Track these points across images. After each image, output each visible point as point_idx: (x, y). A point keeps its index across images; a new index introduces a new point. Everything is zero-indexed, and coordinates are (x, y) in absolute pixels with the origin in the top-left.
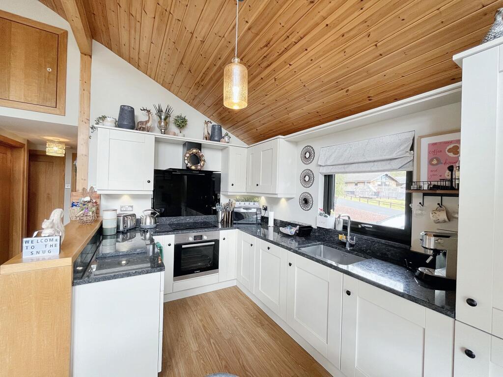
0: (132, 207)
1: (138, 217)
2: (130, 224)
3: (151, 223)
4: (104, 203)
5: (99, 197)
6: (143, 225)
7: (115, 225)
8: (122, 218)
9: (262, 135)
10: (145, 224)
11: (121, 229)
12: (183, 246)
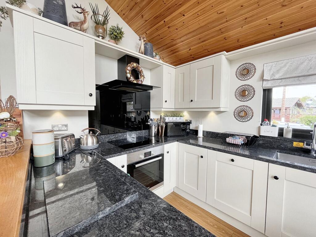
0: (66, 126)
1: (77, 137)
2: (68, 146)
3: (93, 143)
4: (28, 122)
5: (21, 114)
6: (83, 146)
7: (52, 152)
8: (60, 140)
9: (192, 56)
10: (87, 144)
11: (60, 154)
12: (137, 166)
